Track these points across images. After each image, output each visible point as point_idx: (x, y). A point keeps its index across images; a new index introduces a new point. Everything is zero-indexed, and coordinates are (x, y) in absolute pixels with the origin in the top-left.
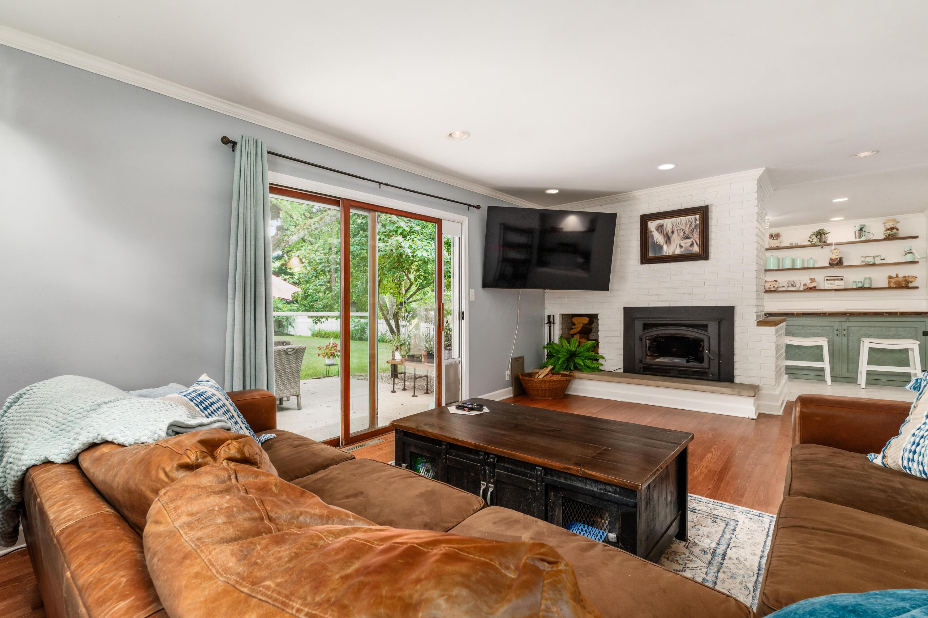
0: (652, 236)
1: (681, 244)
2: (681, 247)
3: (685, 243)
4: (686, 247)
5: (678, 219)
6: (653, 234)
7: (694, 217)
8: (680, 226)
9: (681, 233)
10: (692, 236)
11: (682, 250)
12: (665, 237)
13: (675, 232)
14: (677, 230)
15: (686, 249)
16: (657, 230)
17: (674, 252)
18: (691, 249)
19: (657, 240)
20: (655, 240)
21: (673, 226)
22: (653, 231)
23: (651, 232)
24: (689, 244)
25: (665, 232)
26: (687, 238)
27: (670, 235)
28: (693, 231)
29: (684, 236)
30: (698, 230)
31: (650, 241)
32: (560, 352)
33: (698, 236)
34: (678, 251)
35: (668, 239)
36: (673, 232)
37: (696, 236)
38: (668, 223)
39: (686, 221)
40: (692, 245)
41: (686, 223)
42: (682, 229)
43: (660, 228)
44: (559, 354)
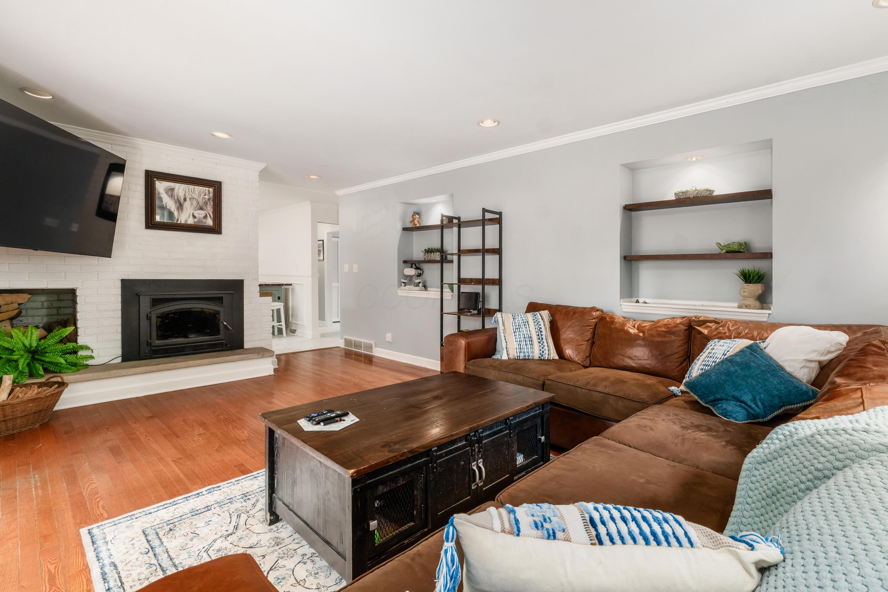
0: (161, 199)
1: (194, 214)
2: (194, 217)
3: (199, 214)
4: (199, 218)
5: (191, 187)
6: (162, 196)
7: (207, 189)
8: (193, 195)
9: (195, 203)
10: (205, 208)
11: (196, 220)
12: (176, 202)
13: (188, 199)
14: (190, 199)
15: (199, 221)
16: (167, 193)
17: (186, 221)
18: (204, 221)
19: (166, 204)
20: (164, 203)
21: (185, 193)
22: (161, 192)
23: (159, 193)
24: (202, 216)
25: (176, 198)
26: (201, 209)
27: (182, 202)
28: (207, 203)
29: (197, 206)
30: (212, 203)
31: (157, 202)
32: (14, 351)
33: (212, 210)
34: (191, 221)
35: (180, 207)
36: (185, 200)
37: (210, 209)
38: (180, 189)
39: (200, 192)
40: (205, 217)
41: (200, 194)
42: (195, 198)
43: (170, 191)
44: (14, 353)
